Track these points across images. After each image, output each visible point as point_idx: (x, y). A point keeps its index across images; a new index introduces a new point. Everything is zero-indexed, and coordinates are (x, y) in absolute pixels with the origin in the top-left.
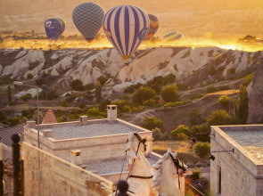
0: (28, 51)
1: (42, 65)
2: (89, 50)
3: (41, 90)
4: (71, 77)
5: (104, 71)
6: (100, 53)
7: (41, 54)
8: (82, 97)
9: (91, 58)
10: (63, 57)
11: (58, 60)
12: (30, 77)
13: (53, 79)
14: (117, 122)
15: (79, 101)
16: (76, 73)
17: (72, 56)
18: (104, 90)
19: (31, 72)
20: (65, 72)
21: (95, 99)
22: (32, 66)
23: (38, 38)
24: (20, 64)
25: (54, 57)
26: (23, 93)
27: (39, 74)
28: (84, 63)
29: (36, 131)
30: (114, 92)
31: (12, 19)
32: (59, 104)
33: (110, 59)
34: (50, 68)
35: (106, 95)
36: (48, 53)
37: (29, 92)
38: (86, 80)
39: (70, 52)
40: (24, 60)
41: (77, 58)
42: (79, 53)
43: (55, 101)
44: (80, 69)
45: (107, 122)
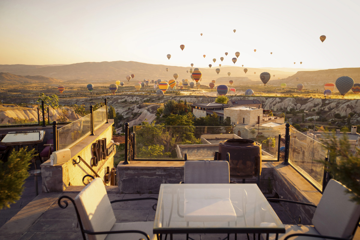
0: (314, 99)
1: (320, 105)
2: (345, 100)
3: (319, 117)
4: (335, 112)
5: (353, 110)
6: (352, 102)
7: (320, 101)
8: (340, 122)
9: (347, 104)
10: (332, 102)
11: (329, 104)
12: (314, 110)
13: (326, 112)
14: (356, 134)
15: (338, 123)
16: (338, 110)
17: (336, 102)
18: (352, 119)
19: (315, 108)
20: (332, 109)
21: (347, 123)
22: (315, 106)
23: (320, 93)
24: (310, 104)
25: (327, 102)
26: (310, 118)
27: (318, 109)
28: (342, 106)
29: (313, 135)
30: (357, 121)
31: (308, 84)
32: (328, 124)
33: (357, 105)
34: (324, 107)
35: (353, 122)
36: (324, 100)
37: (313, 117)
38: (343, 114)
39: (335, 100)
40: (312, 103)
41: (339, 103)
42: (340, 101)
43: (325, 122)
44: (340, 108)
45: (351, 134)
